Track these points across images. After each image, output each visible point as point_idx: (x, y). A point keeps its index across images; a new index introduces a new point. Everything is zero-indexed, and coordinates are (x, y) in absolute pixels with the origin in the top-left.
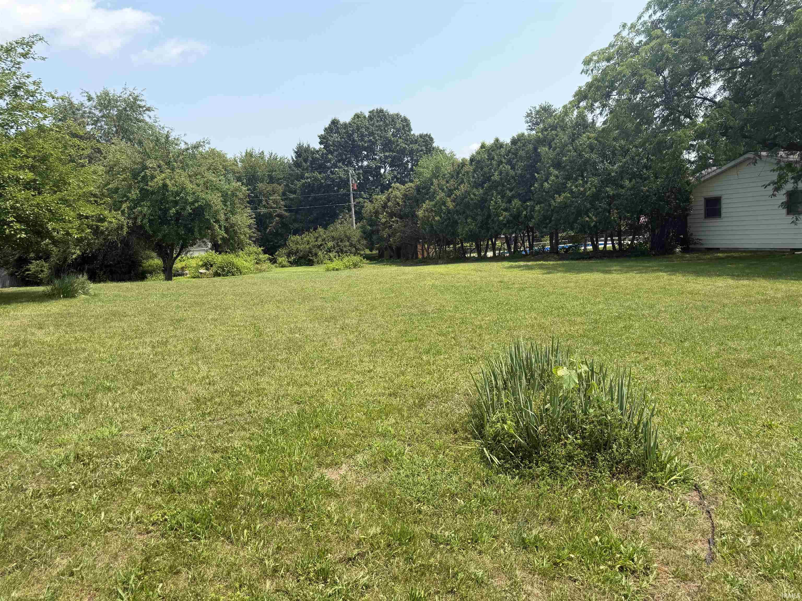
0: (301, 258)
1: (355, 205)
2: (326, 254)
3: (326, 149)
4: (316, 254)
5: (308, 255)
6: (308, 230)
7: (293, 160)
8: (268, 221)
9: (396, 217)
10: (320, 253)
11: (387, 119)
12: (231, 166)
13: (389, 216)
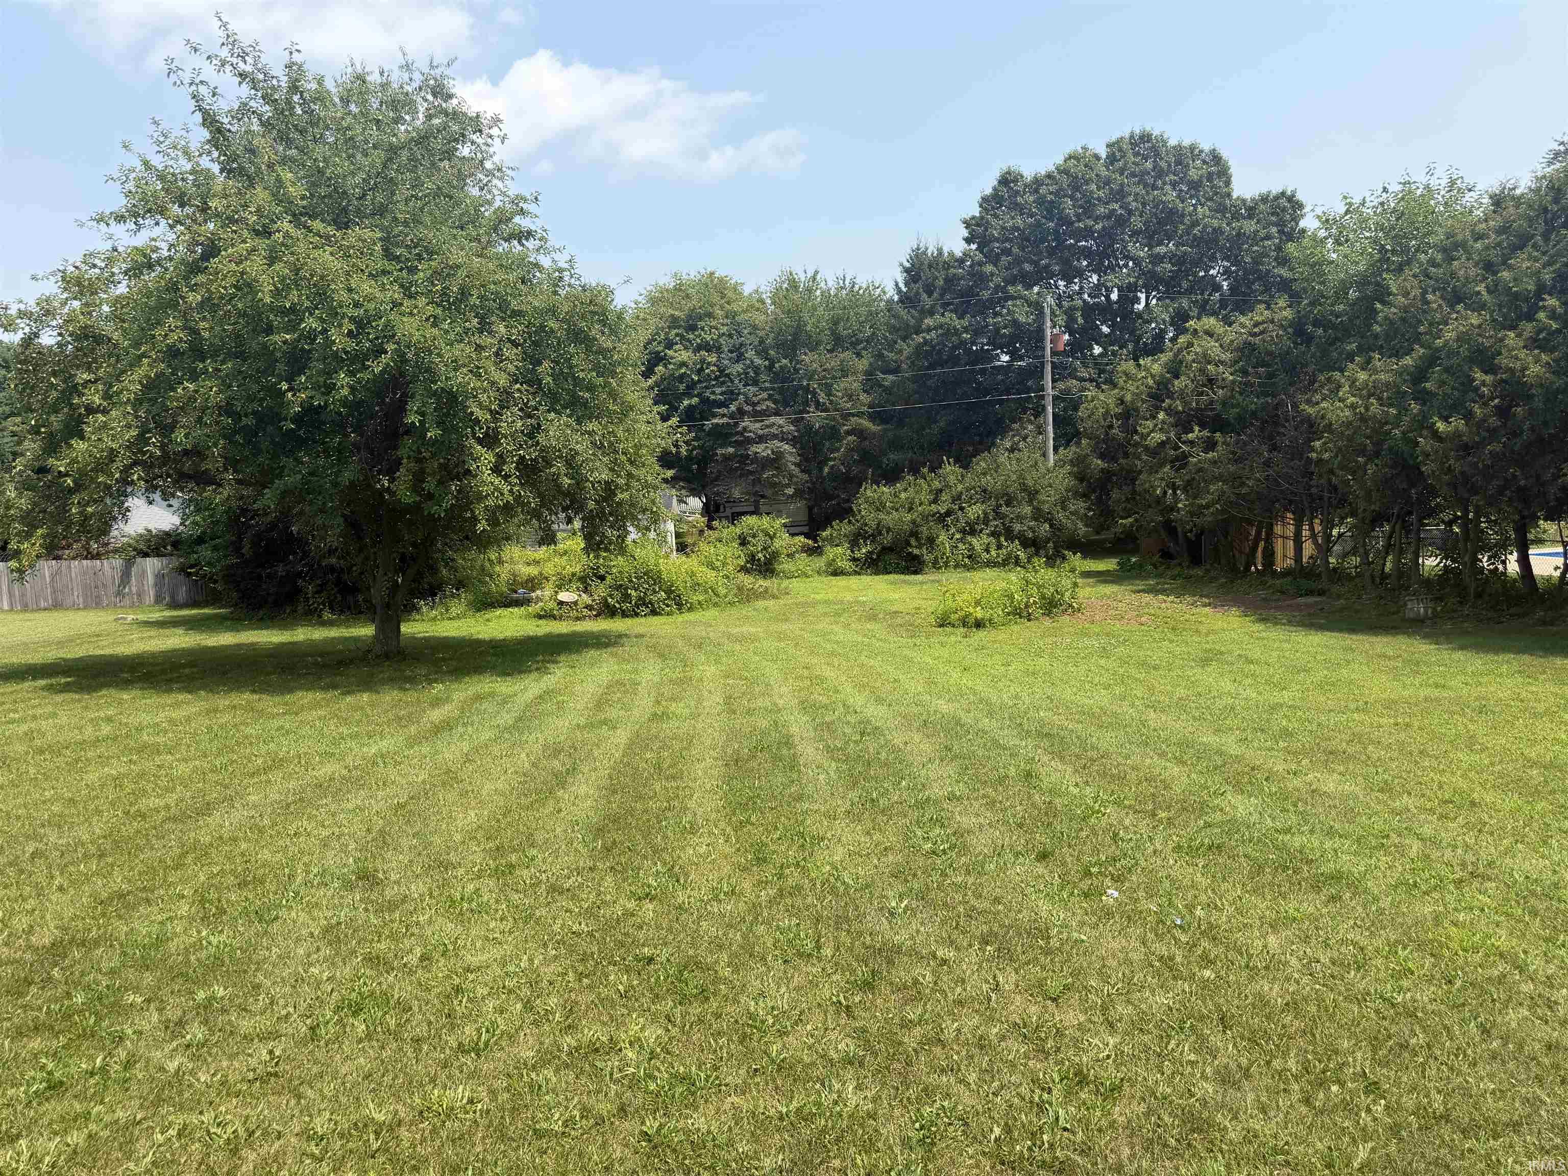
0: (886, 550)
1: (1055, 398)
2: (961, 540)
3: (981, 252)
4: (931, 541)
5: (908, 544)
6: (915, 471)
7: (899, 291)
8: (827, 444)
9: (1203, 426)
10: (943, 537)
11: (1161, 159)
12: (744, 312)
13: (1176, 425)
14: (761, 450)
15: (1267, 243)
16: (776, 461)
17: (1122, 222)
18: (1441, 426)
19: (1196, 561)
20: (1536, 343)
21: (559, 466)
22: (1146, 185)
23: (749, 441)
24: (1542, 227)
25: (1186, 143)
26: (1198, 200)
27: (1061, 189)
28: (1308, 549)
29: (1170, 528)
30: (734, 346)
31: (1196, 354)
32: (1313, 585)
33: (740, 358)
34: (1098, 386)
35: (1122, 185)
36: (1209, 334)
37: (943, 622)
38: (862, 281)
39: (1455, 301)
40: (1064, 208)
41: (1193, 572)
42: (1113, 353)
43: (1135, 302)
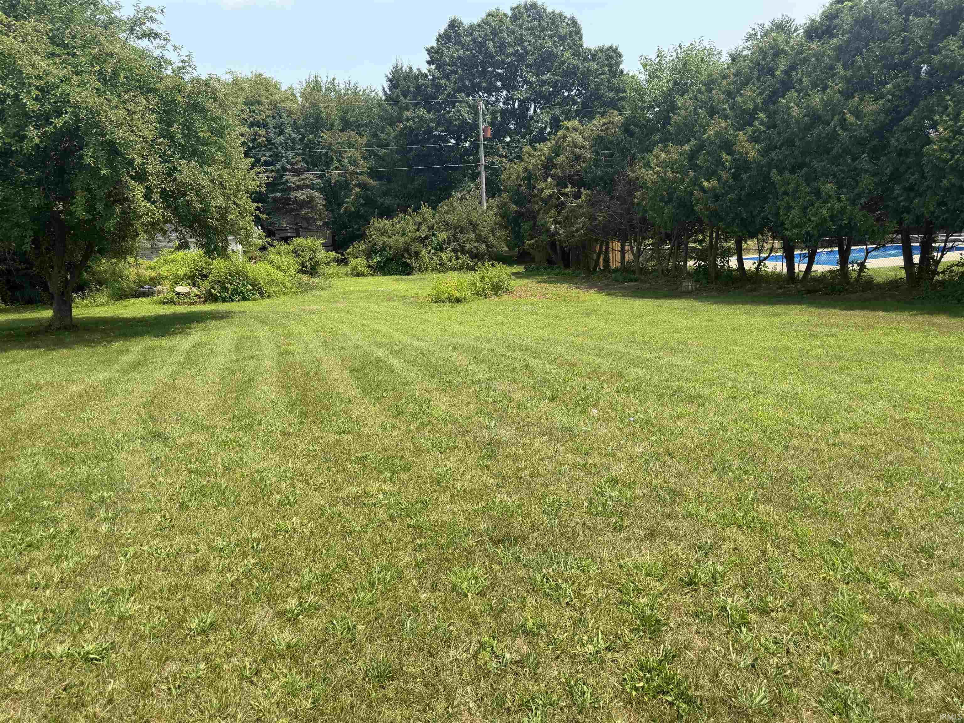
0: (389, 260)
1: (486, 167)
2: (434, 254)
3: (438, 71)
4: (417, 254)
5: (403, 256)
6: (404, 210)
7: (385, 93)
8: (343, 193)
9: (573, 186)
10: (424, 252)
11: (543, 20)
12: (282, 101)
13: (557, 185)
14: (299, 195)
15: (603, 77)
16: (309, 203)
17: (521, 58)
18: (705, 184)
19: (567, 266)
20: (754, 139)
21: (192, 195)
22: (535, 36)
23: (290, 189)
24: (757, 74)
25: (557, 12)
26: (564, 48)
27: (486, 35)
28: (629, 256)
29: (553, 244)
30: (277, 124)
31: (569, 142)
32: (632, 276)
33: (281, 133)
34: (511, 161)
35: (521, 35)
36: (576, 130)
37: (437, 300)
38: (362, 86)
39: (712, 112)
40: (489, 47)
41: (567, 272)
42: (518, 141)
43: (528, 109)
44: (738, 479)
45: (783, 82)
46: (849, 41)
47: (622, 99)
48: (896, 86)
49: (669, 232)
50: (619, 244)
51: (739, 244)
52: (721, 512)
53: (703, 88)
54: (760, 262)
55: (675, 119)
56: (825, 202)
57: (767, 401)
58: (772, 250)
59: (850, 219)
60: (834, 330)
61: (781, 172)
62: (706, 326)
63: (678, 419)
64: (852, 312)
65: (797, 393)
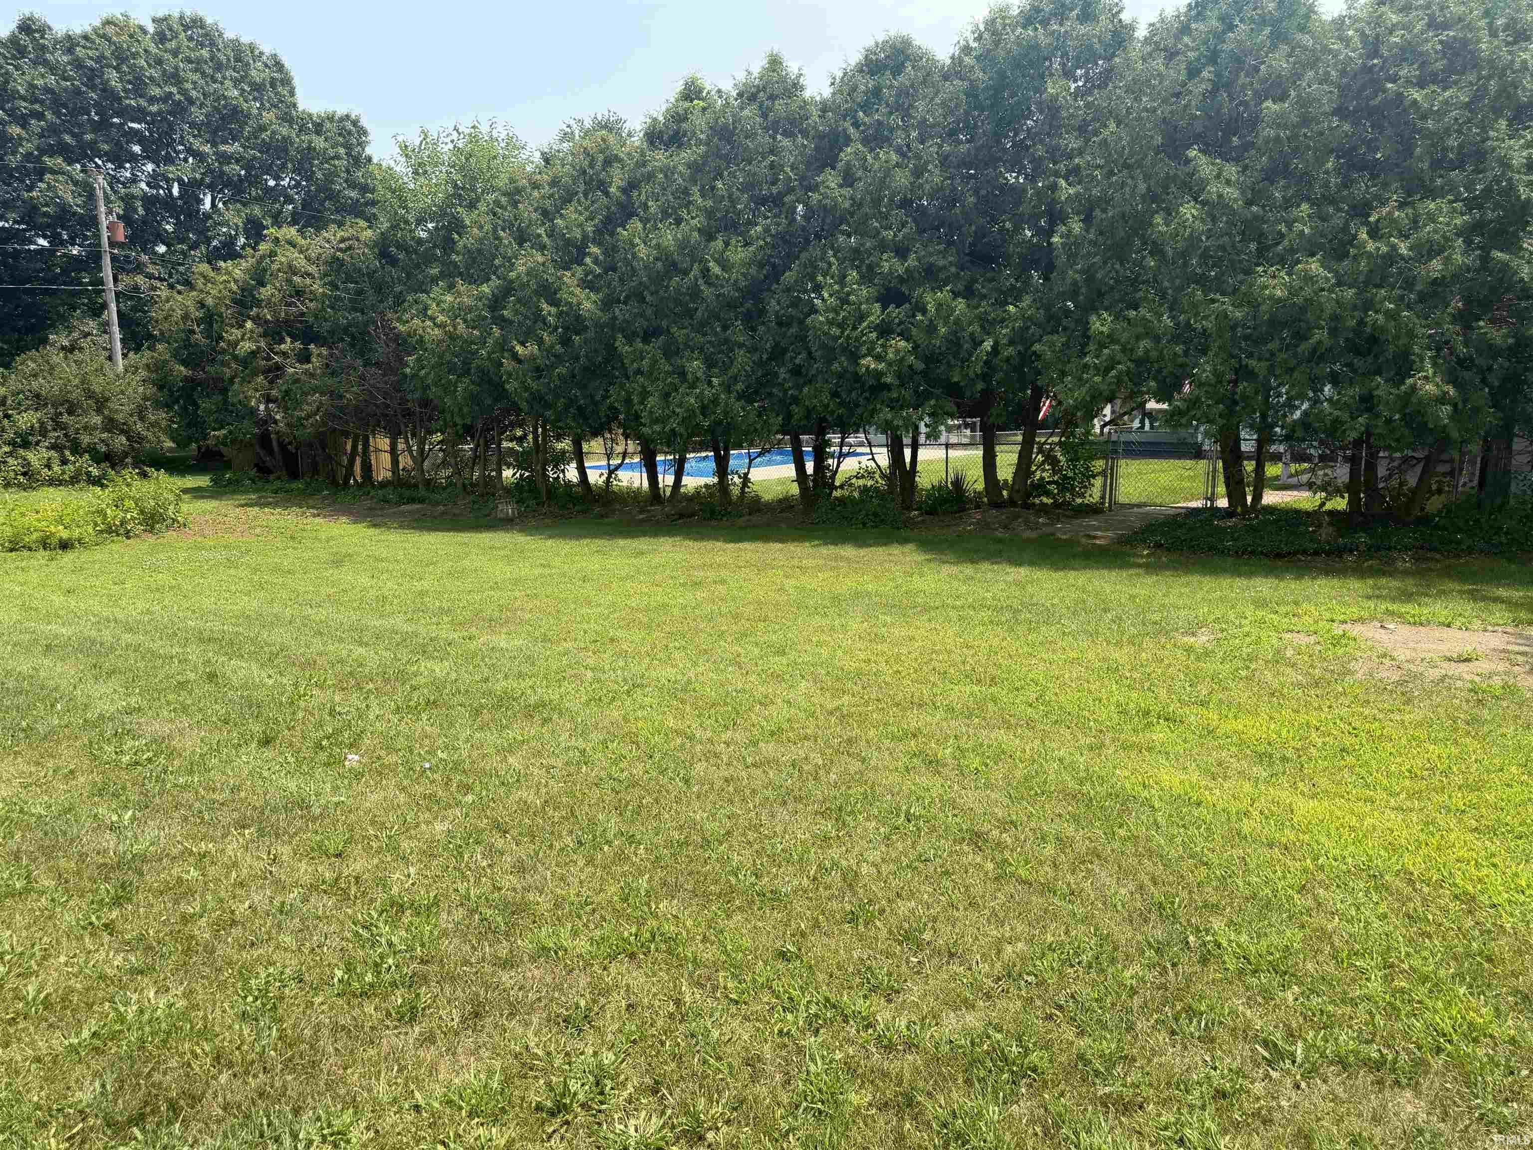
1: (118, 294)
2: (11, 454)
9: (294, 338)
13: (265, 335)
15: (337, 163)
17: (180, 110)
18: (519, 349)
19: (294, 475)
20: (587, 284)
22: (204, 75)
24: (582, 187)
25: (245, 40)
26: (262, 104)
28: (405, 461)
29: (264, 440)
31: (282, 263)
32: (413, 494)
34: (171, 287)
35: (176, 68)
36: (292, 244)
37: (15, 546)
39: (521, 239)
40: (108, 80)
41: (294, 486)
42: (183, 252)
43: (200, 201)
44: (621, 857)
45: (621, 205)
46: (705, 156)
47: (373, 203)
48: (767, 230)
49: (468, 421)
50: (387, 441)
51: (577, 444)
52: (598, 933)
53: (504, 200)
54: (611, 472)
55: (461, 243)
56: (693, 386)
57: (648, 700)
58: (625, 454)
59: (726, 413)
60: (724, 573)
61: (630, 340)
62: (541, 576)
63: (510, 751)
64: (741, 545)
65: (689, 682)
